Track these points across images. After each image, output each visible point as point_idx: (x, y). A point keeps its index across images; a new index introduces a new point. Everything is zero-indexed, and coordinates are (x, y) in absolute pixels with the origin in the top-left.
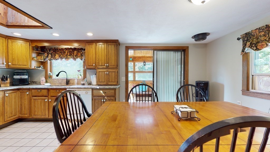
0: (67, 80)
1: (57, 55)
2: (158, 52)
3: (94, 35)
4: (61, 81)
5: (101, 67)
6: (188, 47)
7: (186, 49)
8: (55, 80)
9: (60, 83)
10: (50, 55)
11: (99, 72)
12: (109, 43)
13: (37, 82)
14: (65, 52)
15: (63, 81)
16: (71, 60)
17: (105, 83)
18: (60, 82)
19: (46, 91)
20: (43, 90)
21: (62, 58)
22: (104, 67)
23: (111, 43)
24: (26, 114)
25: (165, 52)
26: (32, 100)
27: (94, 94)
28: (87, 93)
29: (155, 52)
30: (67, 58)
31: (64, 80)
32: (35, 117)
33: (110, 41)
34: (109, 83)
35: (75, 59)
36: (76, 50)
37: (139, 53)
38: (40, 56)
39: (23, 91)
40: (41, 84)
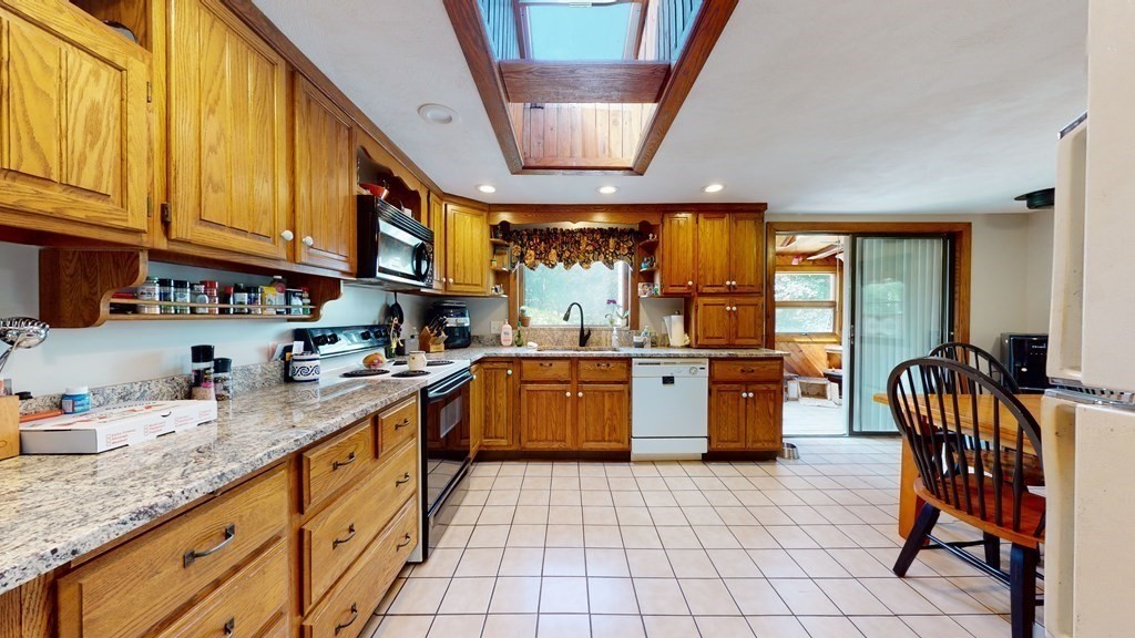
0: (582, 330)
1: (553, 251)
2: (867, 241)
3: (725, 187)
4: (560, 333)
5: (710, 290)
6: (970, 224)
7: (961, 232)
8: (542, 332)
9: (558, 342)
10: (532, 252)
11: (705, 305)
12: (739, 215)
13: (483, 337)
14: (578, 243)
15: (566, 333)
16: (598, 266)
17: (723, 342)
18: (556, 336)
19: (566, 364)
20: (556, 364)
21: (568, 263)
22: (722, 289)
23: (744, 215)
24: (502, 438)
25: (882, 241)
26: (524, 395)
27: (718, 376)
28: (693, 372)
29: (859, 239)
30: (586, 263)
31: (573, 330)
32: (530, 446)
33: (740, 207)
34: (738, 342)
35: (610, 264)
36: (614, 237)
37: (806, 243)
38: (500, 254)
39: (495, 364)
40: (503, 343)
